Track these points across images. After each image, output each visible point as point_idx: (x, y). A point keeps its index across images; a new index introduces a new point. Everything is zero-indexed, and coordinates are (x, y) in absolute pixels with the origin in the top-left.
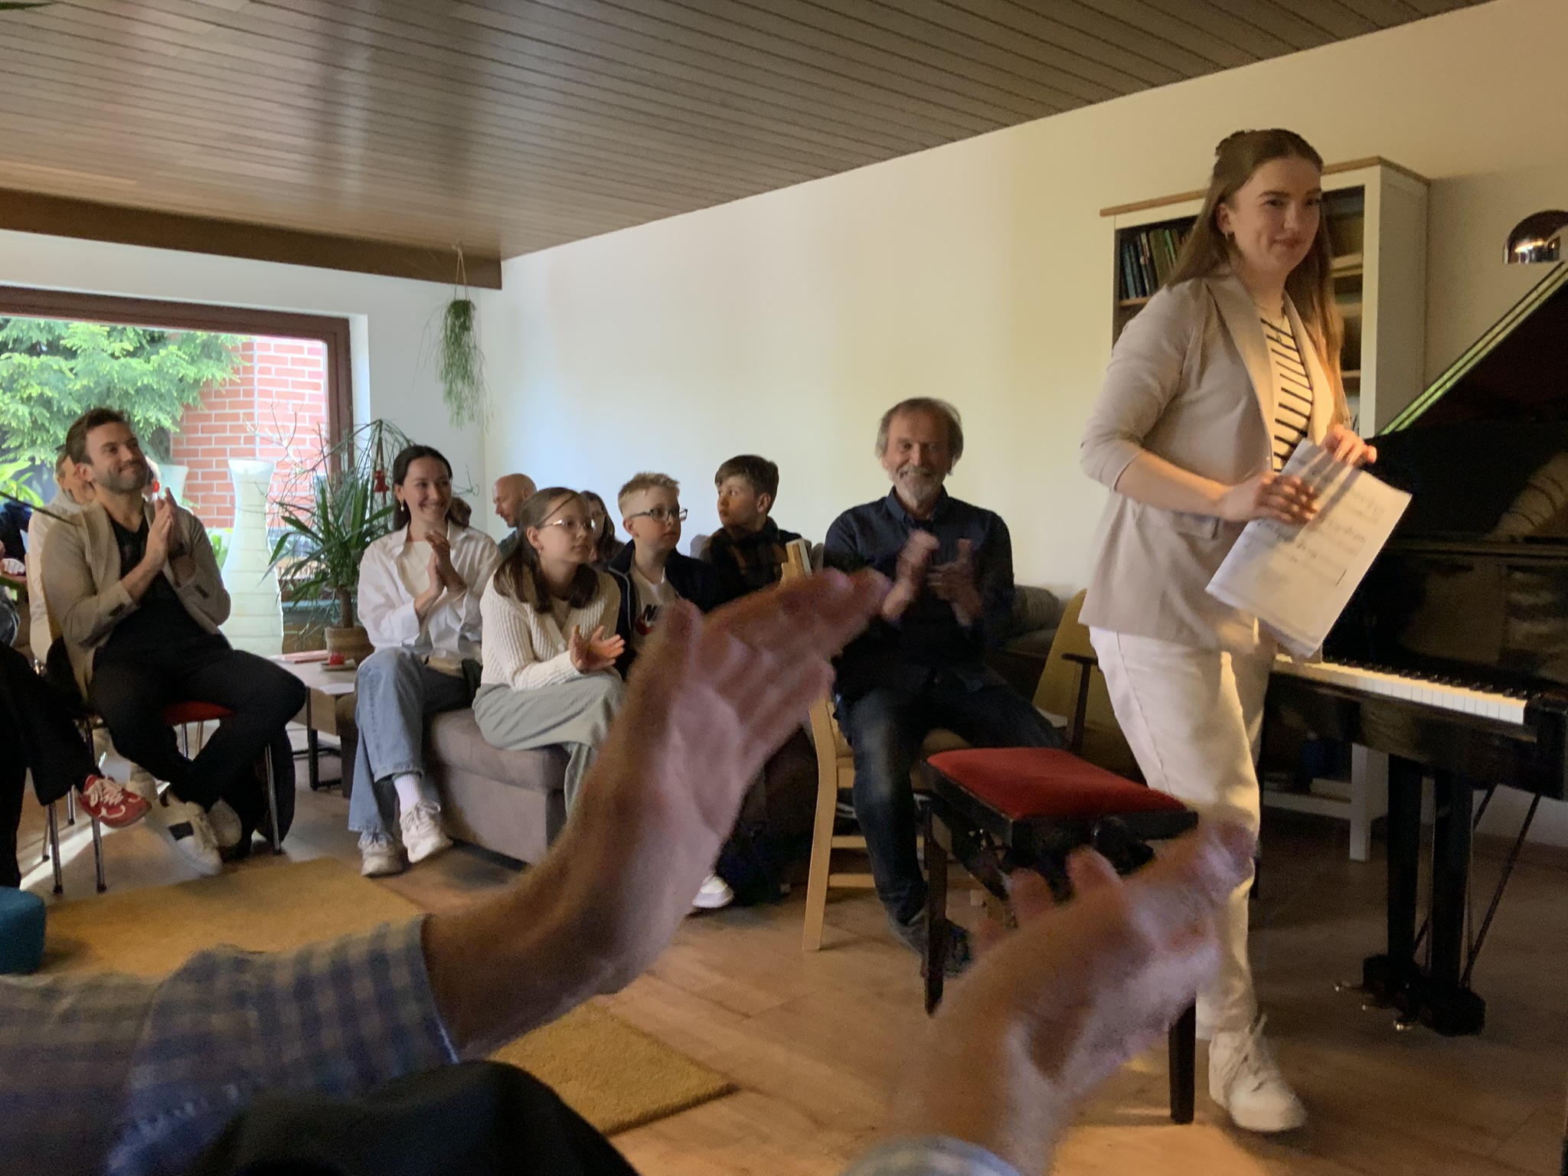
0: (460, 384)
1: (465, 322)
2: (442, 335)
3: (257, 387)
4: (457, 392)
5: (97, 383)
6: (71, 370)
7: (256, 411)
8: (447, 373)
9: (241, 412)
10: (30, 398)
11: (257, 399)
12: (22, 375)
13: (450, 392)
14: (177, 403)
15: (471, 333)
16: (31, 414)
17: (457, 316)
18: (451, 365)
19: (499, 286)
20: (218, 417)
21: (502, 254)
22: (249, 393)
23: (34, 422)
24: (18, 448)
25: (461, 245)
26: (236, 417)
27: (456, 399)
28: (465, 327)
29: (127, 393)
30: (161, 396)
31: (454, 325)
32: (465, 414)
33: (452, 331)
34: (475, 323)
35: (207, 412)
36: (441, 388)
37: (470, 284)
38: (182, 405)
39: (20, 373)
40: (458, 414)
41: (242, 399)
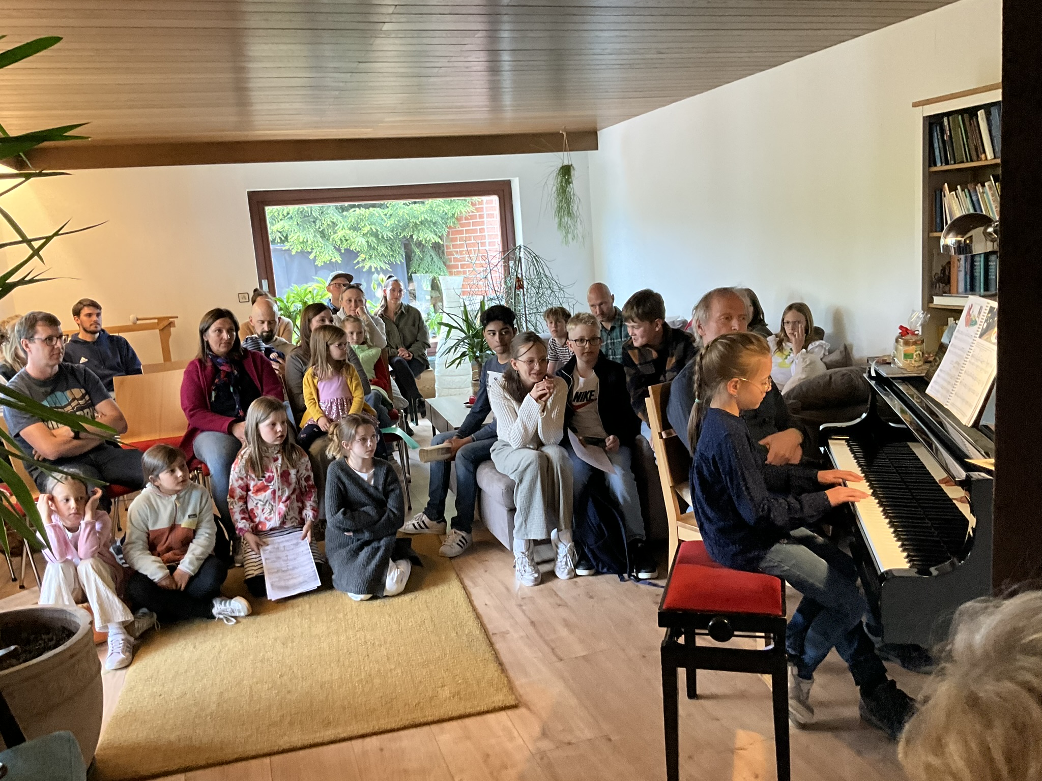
0: (566, 219)
1: (568, 178)
2: (554, 189)
3: (485, 213)
4: (565, 223)
5: (399, 221)
6: (386, 215)
8: (559, 212)
10: (367, 233)
11: (485, 219)
12: (362, 220)
13: (560, 224)
14: (444, 226)
15: (572, 186)
16: (367, 242)
17: (564, 176)
18: (560, 207)
19: (597, 149)
20: (468, 232)
21: (598, 128)
22: (481, 216)
23: (369, 246)
24: (363, 261)
25: (565, 130)
26: (475, 231)
27: (564, 227)
28: (568, 182)
29: (416, 224)
30: (435, 224)
31: (561, 182)
32: (570, 236)
33: (560, 185)
34: (574, 178)
38: (447, 227)
39: (360, 219)
41: (478, 220)
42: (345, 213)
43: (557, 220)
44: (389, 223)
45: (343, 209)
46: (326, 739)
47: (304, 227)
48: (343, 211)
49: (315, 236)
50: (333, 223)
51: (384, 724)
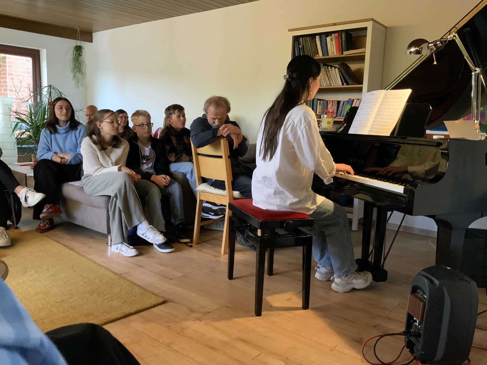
0: (78, 74)
1: (80, 53)
2: (72, 57)
3: (8, 72)
4: (77, 77)
7: (7, 80)
8: (74, 70)
9: (2, 80)
11: (7, 76)
13: (75, 77)
15: (82, 57)
17: (77, 51)
18: (75, 67)
19: (92, 42)
21: (93, 31)
22: (5, 74)
25: (79, 27)
27: (77, 79)
28: (80, 55)
31: (76, 54)
32: (80, 84)
33: (75, 56)
34: (83, 53)
36: (72, 75)
37: (81, 40)
40: (77, 84)
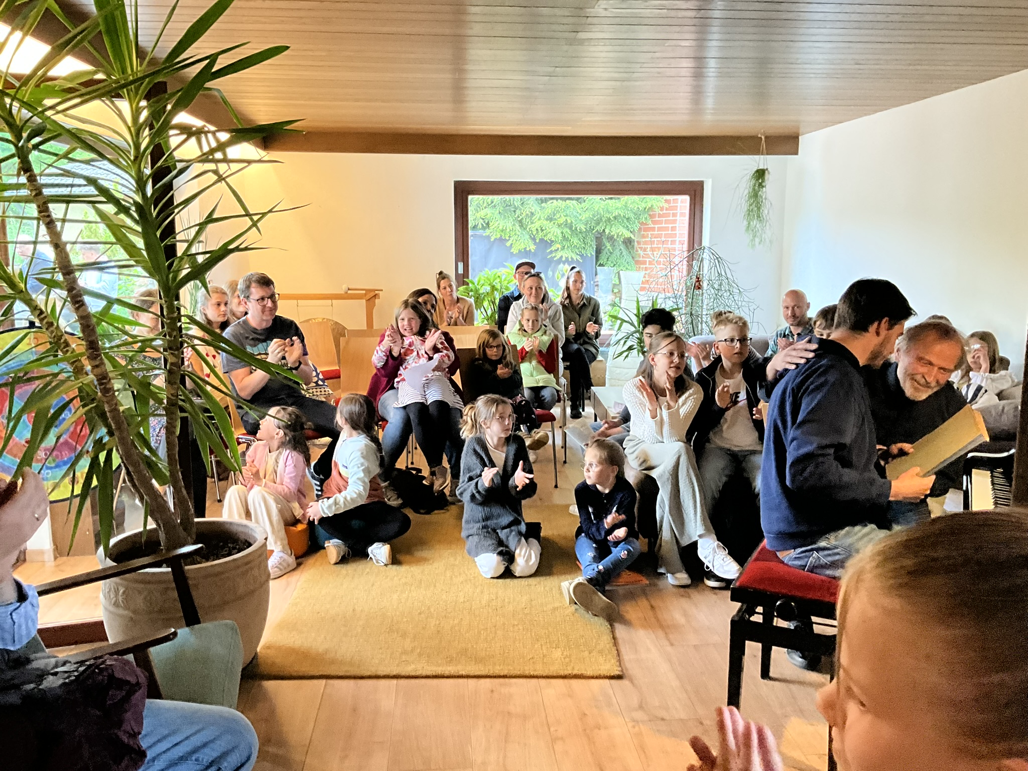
0: (755, 222)
4: (753, 227)
5: (594, 216)
6: (582, 208)
7: (677, 225)
8: (748, 215)
9: (670, 226)
10: (562, 224)
14: (636, 221)
15: (764, 189)
16: (562, 233)
18: (751, 210)
19: (796, 153)
20: (659, 229)
21: (801, 132)
23: (563, 237)
26: (666, 229)
27: (752, 231)
29: (609, 219)
30: (628, 219)
32: (757, 240)
34: (768, 183)
35: (652, 226)
39: (557, 211)
40: (752, 240)
41: (671, 218)
42: (543, 205)
43: (745, 223)
44: (585, 216)
45: (542, 201)
46: (447, 673)
47: (505, 216)
48: (542, 203)
49: (514, 225)
50: (532, 214)
51: (497, 670)
